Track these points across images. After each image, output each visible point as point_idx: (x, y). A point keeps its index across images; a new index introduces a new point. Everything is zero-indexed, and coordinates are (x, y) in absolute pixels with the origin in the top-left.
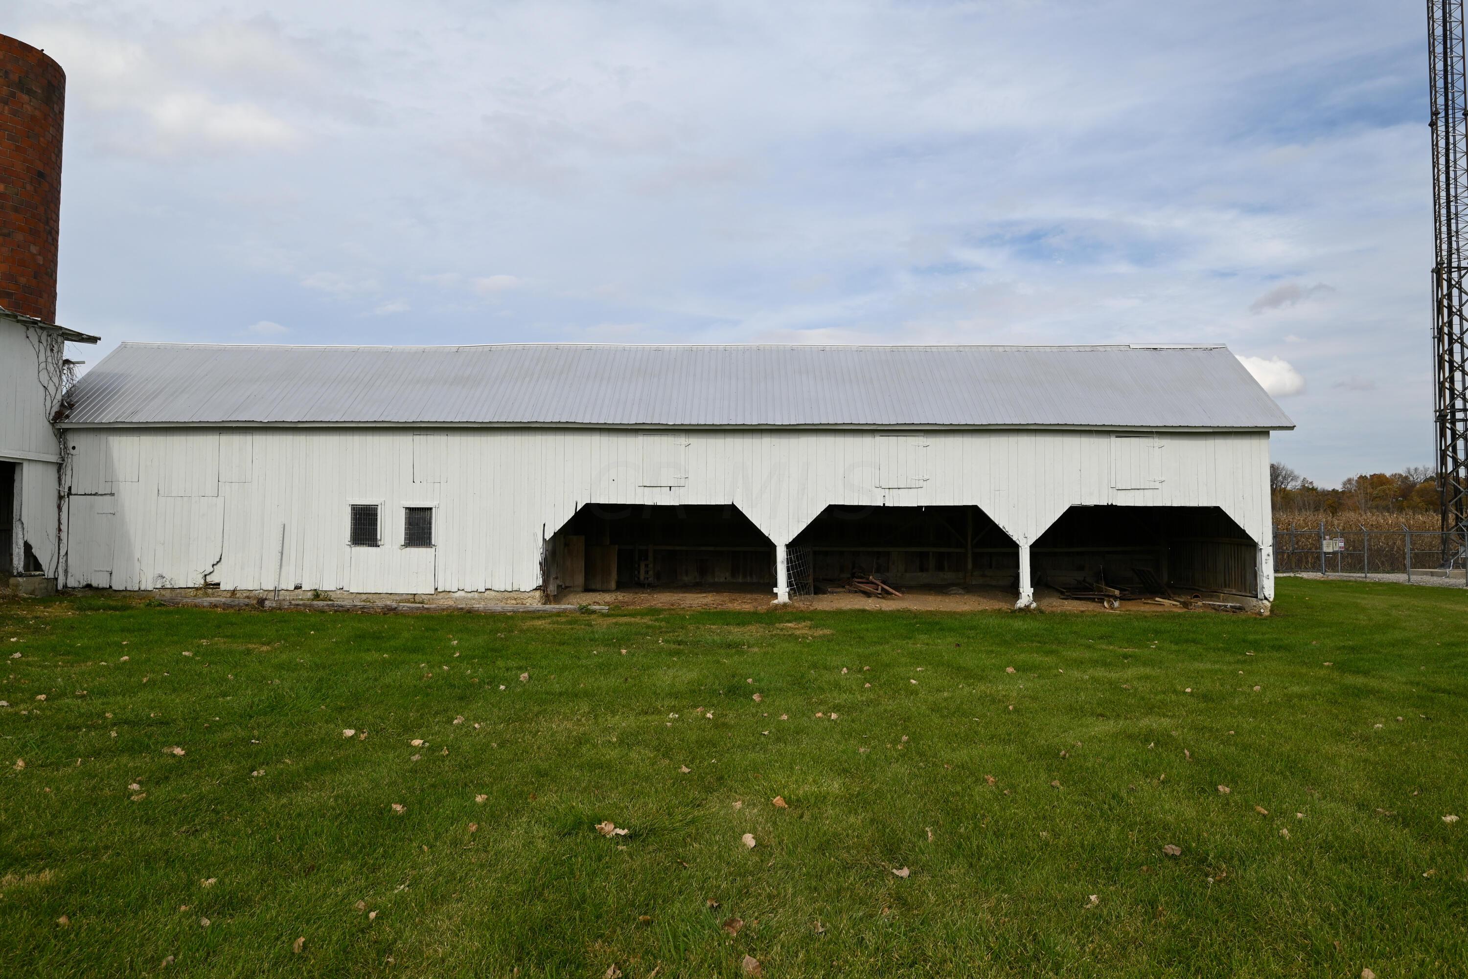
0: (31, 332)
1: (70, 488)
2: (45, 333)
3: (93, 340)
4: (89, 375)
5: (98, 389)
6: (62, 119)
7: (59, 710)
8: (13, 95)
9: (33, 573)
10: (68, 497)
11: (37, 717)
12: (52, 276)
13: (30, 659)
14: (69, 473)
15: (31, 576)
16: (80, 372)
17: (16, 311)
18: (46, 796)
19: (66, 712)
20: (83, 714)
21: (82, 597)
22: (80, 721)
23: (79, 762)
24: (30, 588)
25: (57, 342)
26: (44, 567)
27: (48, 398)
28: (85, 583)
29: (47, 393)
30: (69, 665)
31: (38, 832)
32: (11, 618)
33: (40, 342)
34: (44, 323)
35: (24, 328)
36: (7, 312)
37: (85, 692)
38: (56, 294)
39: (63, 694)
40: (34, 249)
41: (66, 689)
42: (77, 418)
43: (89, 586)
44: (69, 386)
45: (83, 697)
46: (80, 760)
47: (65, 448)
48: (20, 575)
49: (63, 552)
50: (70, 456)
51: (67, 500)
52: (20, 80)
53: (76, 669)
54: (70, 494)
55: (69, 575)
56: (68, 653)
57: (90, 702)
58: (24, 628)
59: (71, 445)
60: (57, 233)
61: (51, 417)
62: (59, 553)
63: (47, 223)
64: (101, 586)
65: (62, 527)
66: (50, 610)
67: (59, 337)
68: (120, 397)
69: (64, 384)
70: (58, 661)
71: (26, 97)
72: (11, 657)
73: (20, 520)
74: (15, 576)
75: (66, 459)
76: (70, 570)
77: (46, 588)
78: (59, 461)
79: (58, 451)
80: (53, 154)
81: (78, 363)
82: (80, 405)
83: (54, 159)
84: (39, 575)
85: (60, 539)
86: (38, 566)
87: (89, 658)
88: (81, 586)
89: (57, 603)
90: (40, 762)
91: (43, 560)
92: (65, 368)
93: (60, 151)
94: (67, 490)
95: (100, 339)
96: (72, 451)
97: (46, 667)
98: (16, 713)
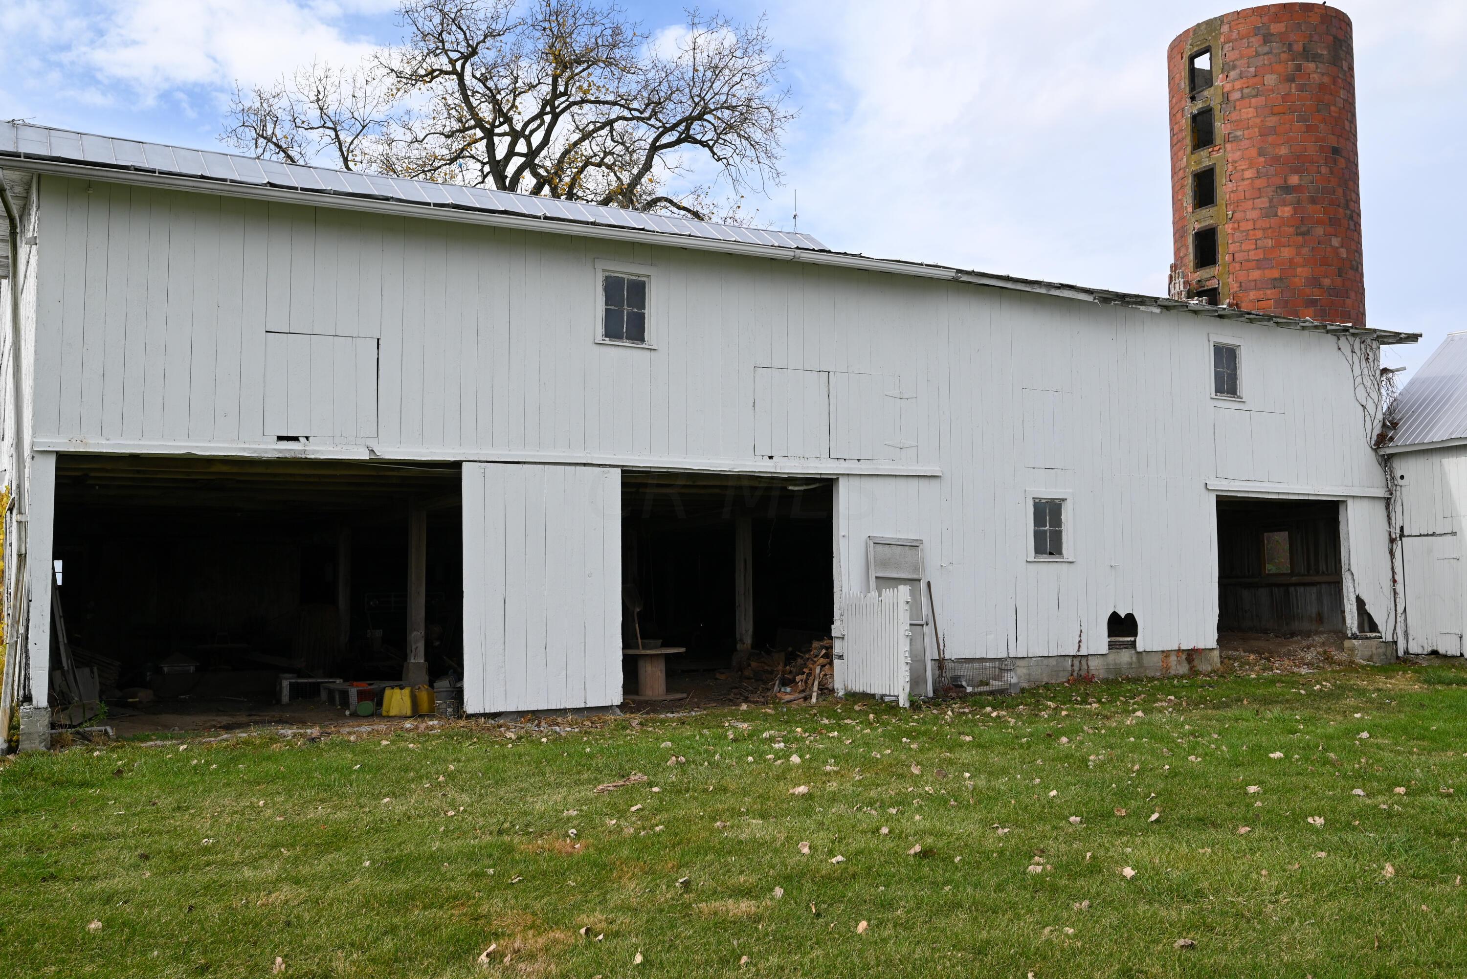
0: (1343, 343)
1: (1402, 528)
2: (1358, 340)
3: (1413, 338)
4: (1412, 383)
5: (1425, 400)
6: (1352, 76)
7: (1424, 809)
8: (1298, 68)
9: (1369, 635)
10: (1401, 539)
11: (1399, 814)
12: (1357, 269)
13: (1380, 741)
14: (1399, 509)
15: (1367, 638)
16: (1401, 381)
17: (1323, 320)
18: (1424, 915)
19: (1432, 813)
20: (1454, 818)
21: (1428, 666)
22: (1451, 826)
23: (1458, 880)
24: (1367, 653)
25: (1372, 349)
26: (1380, 628)
27: (1368, 418)
28: (1430, 649)
29: (1367, 413)
30: (1426, 752)
31: (1422, 959)
32: (1351, 689)
33: (1353, 352)
34: (1356, 328)
35: (1334, 339)
36: (1316, 323)
37: (1451, 790)
38: (1364, 289)
39: (1424, 790)
40: (1335, 242)
41: (1427, 784)
42: (1402, 440)
43: (1435, 653)
44: (1389, 400)
45: (1449, 795)
46: (1459, 877)
47: (1393, 478)
48: (1355, 637)
49: (1400, 609)
50: (1398, 488)
51: (1400, 542)
52: (1304, 48)
53: (1434, 759)
54: (1402, 535)
55: (1410, 638)
56: (1423, 738)
57: (1459, 803)
58: (1367, 702)
59: (1398, 475)
60: (1359, 215)
61: (1373, 442)
62: (1396, 610)
63: (1347, 207)
64: (1449, 653)
65: (1397, 577)
66: (1393, 681)
67: (1374, 342)
68: (1452, 405)
69: (1384, 398)
70: (1412, 747)
71: (1312, 66)
72: (1358, 737)
73: (1349, 569)
74: (1350, 638)
75: (1394, 492)
76: (1410, 632)
77: (1385, 654)
78: (1387, 495)
79: (1384, 483)
80: (1346, 122)
81: (1398, 370)
82: (1405, 423)
83: (1347, 128)
84: (1375, 638)
85: (1395, 593)
86: (1374, 627)
87: (1449, 746)
88: (1425, 652)
89: (1400, 673)
90: (1411, 872)
91: (1379, 618)
92: (1384, 378)
93: (1354, 115)
94: (1398, 531)
95: (1421, 335)
96: (1400, 482)
97: (1399, 753)
98: (1376, 807)
